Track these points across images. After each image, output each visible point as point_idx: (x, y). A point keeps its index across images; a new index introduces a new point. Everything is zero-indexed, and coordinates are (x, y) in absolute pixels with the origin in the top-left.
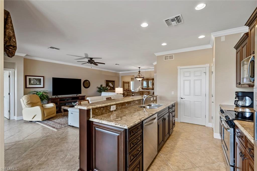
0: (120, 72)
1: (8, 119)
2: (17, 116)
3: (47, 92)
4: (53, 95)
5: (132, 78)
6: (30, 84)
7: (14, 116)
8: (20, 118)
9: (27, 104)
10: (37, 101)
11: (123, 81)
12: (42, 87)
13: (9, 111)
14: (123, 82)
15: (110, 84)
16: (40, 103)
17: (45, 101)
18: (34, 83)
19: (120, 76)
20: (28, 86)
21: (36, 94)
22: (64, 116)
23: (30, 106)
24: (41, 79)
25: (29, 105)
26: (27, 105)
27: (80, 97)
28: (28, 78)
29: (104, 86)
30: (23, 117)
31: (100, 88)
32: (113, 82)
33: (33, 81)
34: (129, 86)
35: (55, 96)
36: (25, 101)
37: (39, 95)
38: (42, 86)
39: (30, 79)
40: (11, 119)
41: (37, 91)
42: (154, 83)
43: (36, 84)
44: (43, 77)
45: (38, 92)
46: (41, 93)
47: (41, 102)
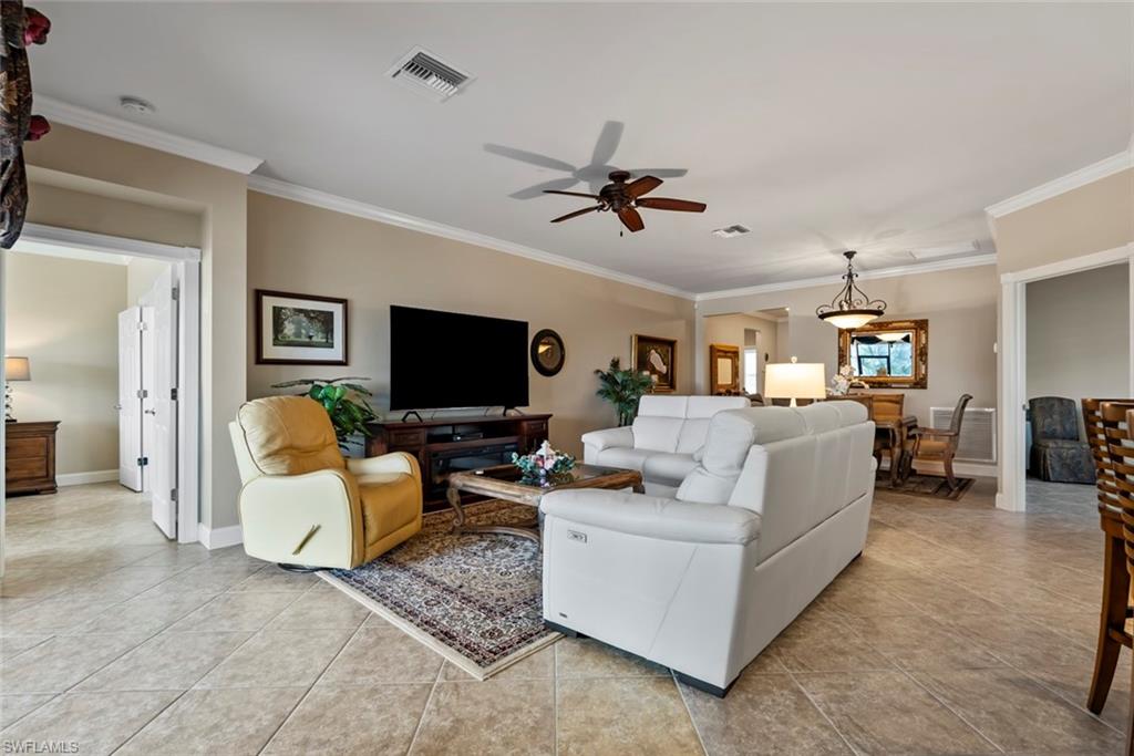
0: (699, 297)
1: (166, 537)
2: (213, 527)
3: (364, 384)
4: (395, 406)
5: (747, 331)
6: (276, 342)
7: (199, 520)
8: (225, 538)
9: (264, 452)
10: (320, 441)
11: (711, 343)
12: (339, 357)
13: (174, 494)
14: (712, 348)
15: (655, 358)
16: (333, 453)
17: (356, 441)
18: (298, 334)
19: (697, 314)
20: (271, 351)
21: (313, 397)
22: (463, 534)
23: (283, 468)
24: (332, 313)
25: (277, 460)
26: (268, 460)
27: (525, 424)
28: (269, 303)
29: (627, 369)
30: (240, 533)
31: (607, 378)
32: (668, 346)
33: (293, 322)
34: (736, 372)
35: (404, 412)
36: (257, 436)
37: (327, 406)
38: (336, 353)
39: (277, 311)
40: (180, 541)
41: (312, 382)
42: (925, 346)
43: (307, 340)
44: (343, 301)
45: (321, 388)
46: (337, 395)
47: (340, 446)
